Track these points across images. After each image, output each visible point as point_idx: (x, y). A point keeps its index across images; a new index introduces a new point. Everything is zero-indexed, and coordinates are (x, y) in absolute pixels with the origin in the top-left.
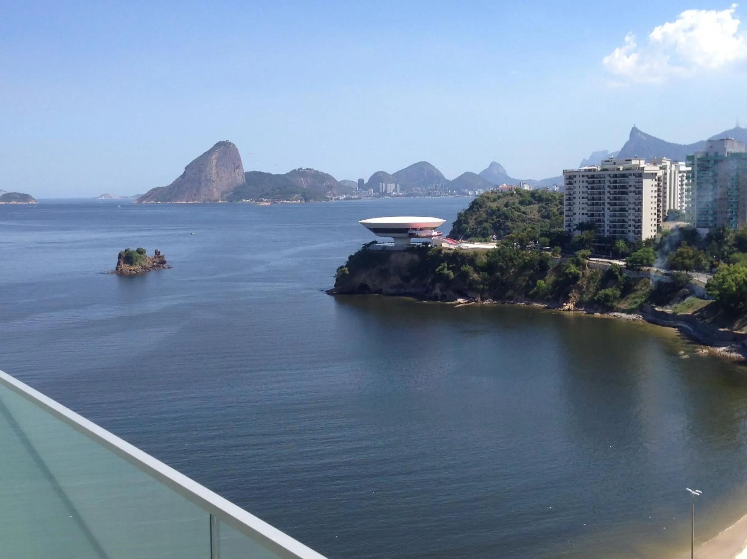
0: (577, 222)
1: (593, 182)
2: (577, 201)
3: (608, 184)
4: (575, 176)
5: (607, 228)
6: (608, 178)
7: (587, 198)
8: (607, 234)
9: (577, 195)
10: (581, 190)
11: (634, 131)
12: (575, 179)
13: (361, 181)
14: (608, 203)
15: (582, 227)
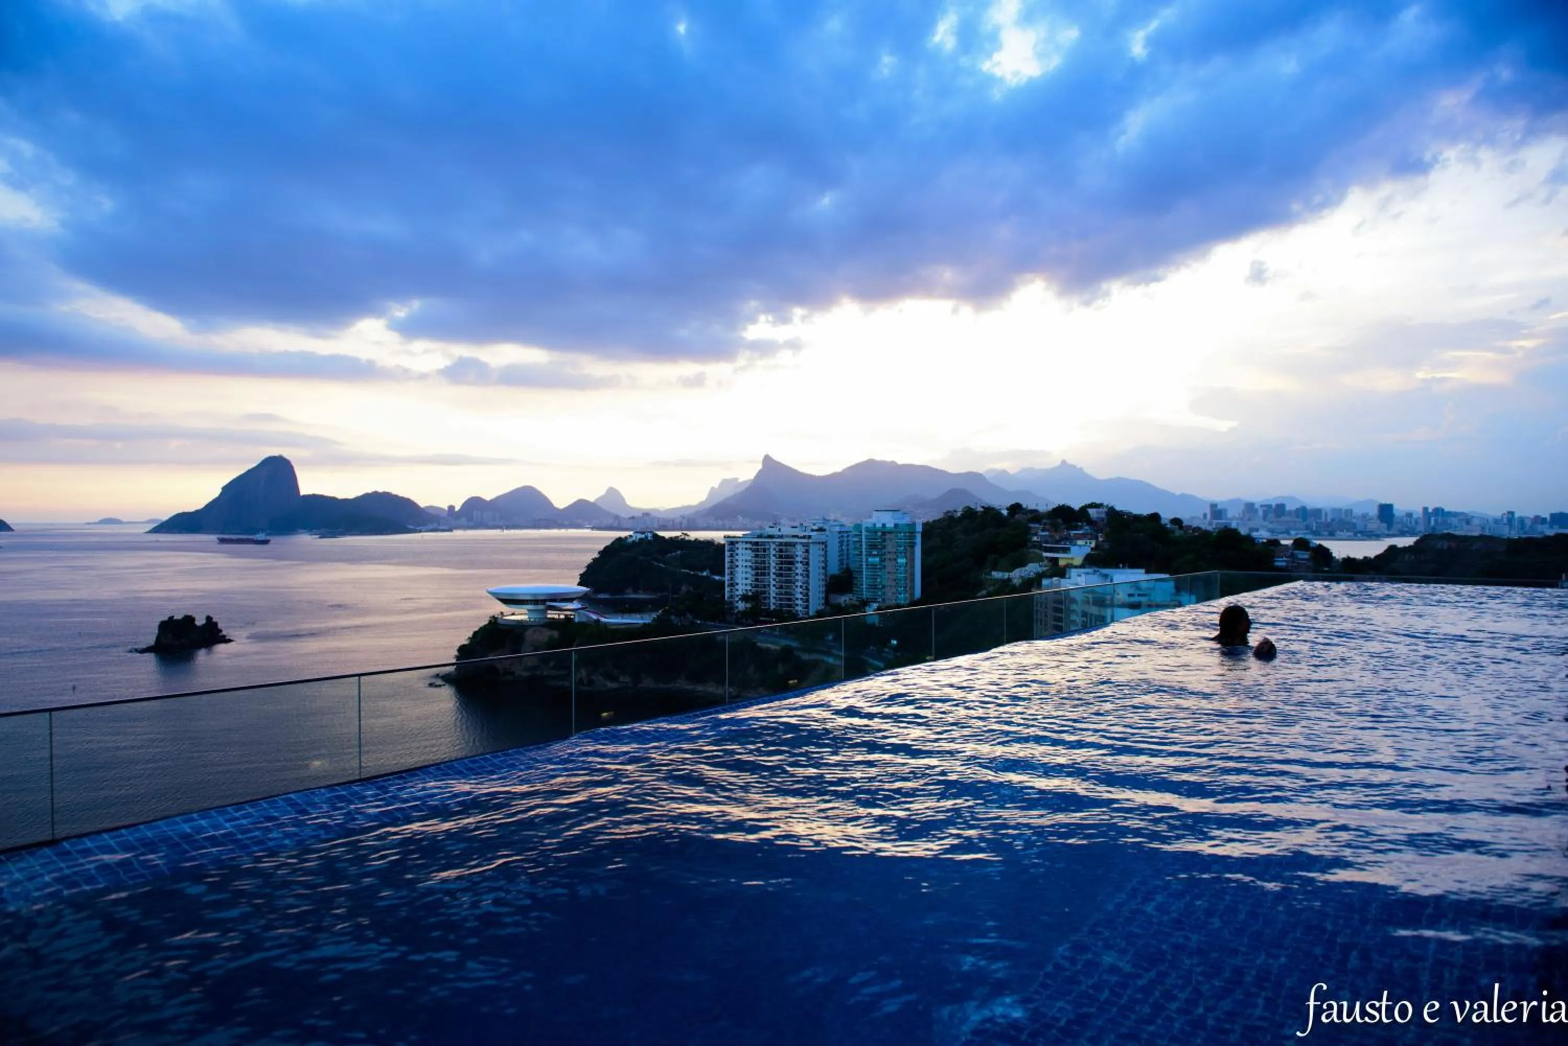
0: (740, 592)
1: (757, 550)
2: (739, 570)
3: (773, 552)
4: (737, 542)
5: (773, 601)
6: (773, 546)
7: (751, 566)
8: (772, 607)
9: (739, 563)
10: (744, 558)
11: (767, 460)
12: (737, 546)
13: (451, 508)
14: (774, 574)
15: (745, 598)
